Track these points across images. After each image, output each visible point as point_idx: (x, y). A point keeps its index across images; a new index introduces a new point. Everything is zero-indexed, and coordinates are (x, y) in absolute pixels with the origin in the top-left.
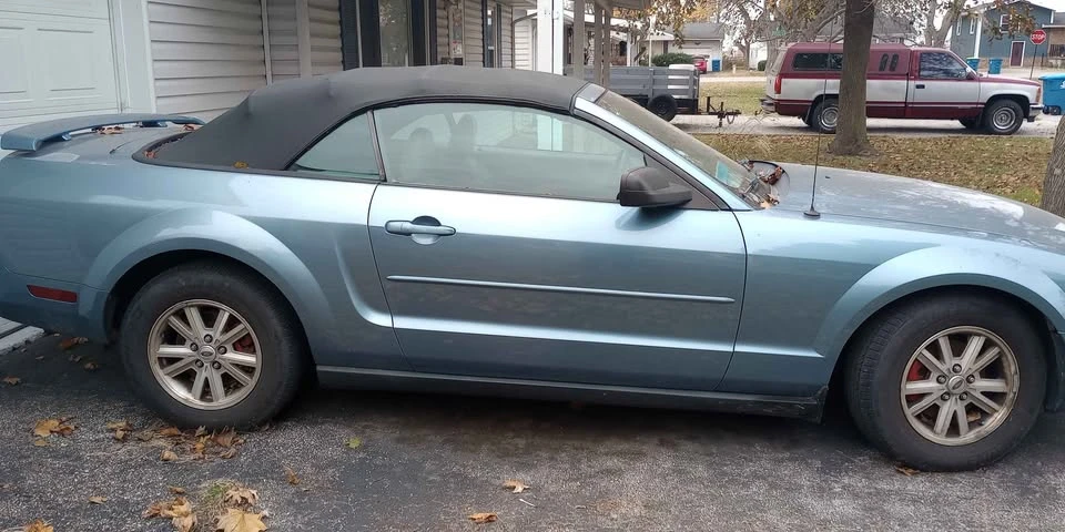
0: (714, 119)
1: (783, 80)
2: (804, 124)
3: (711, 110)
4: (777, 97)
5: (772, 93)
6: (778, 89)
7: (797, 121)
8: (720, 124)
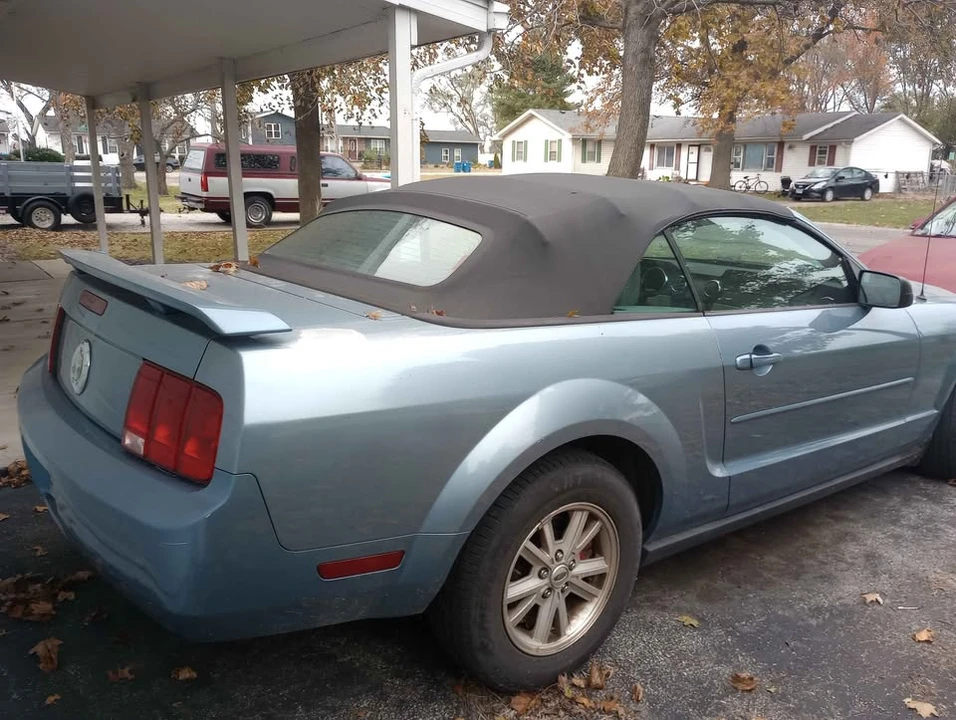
0: (135, 218)
1: (209, 178)
2: (220, 220)
3: (132, 208)
4: (205, 194)
5: (198, 191)
6: (205, 187)
7: (214, 217)
8: (143, 223)
